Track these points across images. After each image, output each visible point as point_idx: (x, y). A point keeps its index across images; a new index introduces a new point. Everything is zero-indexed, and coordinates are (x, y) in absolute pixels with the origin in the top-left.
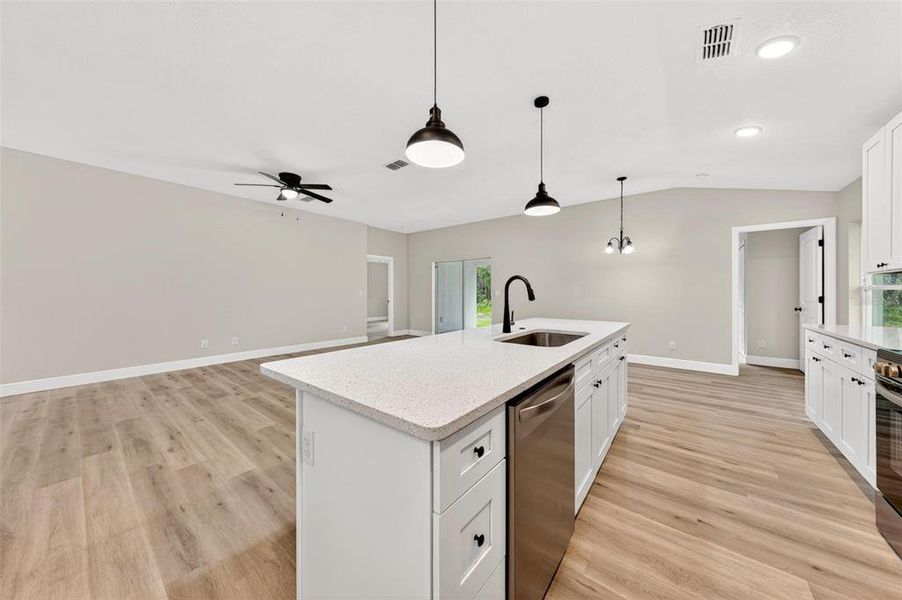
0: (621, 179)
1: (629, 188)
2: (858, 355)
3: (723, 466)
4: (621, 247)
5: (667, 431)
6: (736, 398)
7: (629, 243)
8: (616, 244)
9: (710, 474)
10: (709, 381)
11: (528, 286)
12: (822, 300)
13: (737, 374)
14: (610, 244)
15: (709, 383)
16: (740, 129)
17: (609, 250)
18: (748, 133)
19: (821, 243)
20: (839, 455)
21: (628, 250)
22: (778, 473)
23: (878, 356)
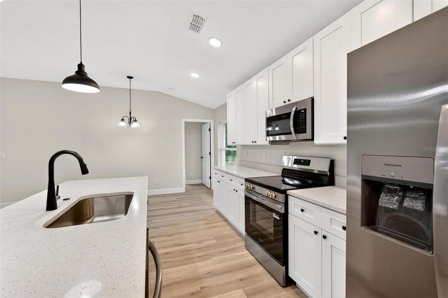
0: (130, 78)
1: (135, 85)
2: (235, 180)
3: (198, 247)
4: (130, 123)
5: (169, 238)
6: (188, 205)
7: (136, 121)
8: (127, 120)
9: (195, 255)
10: (175, 198)
11: (81, 161)
12: (210, 154)
13: (184, 192)
14: (123, 120)
15: (176, 199)
16: (193, 72)
17: (123, 124)
18: (195, 75)
19: (210, 130)
20: (226, 220)
21: (134, 125)
22: (215, 239)
23: (245, 181)
